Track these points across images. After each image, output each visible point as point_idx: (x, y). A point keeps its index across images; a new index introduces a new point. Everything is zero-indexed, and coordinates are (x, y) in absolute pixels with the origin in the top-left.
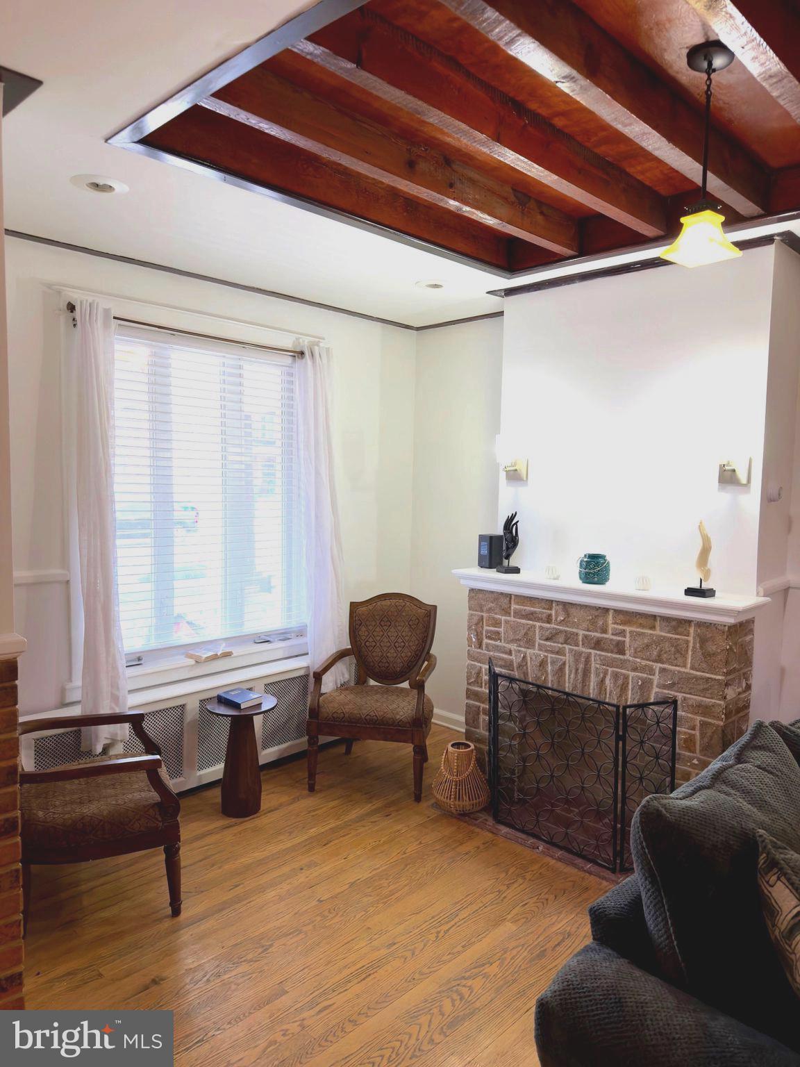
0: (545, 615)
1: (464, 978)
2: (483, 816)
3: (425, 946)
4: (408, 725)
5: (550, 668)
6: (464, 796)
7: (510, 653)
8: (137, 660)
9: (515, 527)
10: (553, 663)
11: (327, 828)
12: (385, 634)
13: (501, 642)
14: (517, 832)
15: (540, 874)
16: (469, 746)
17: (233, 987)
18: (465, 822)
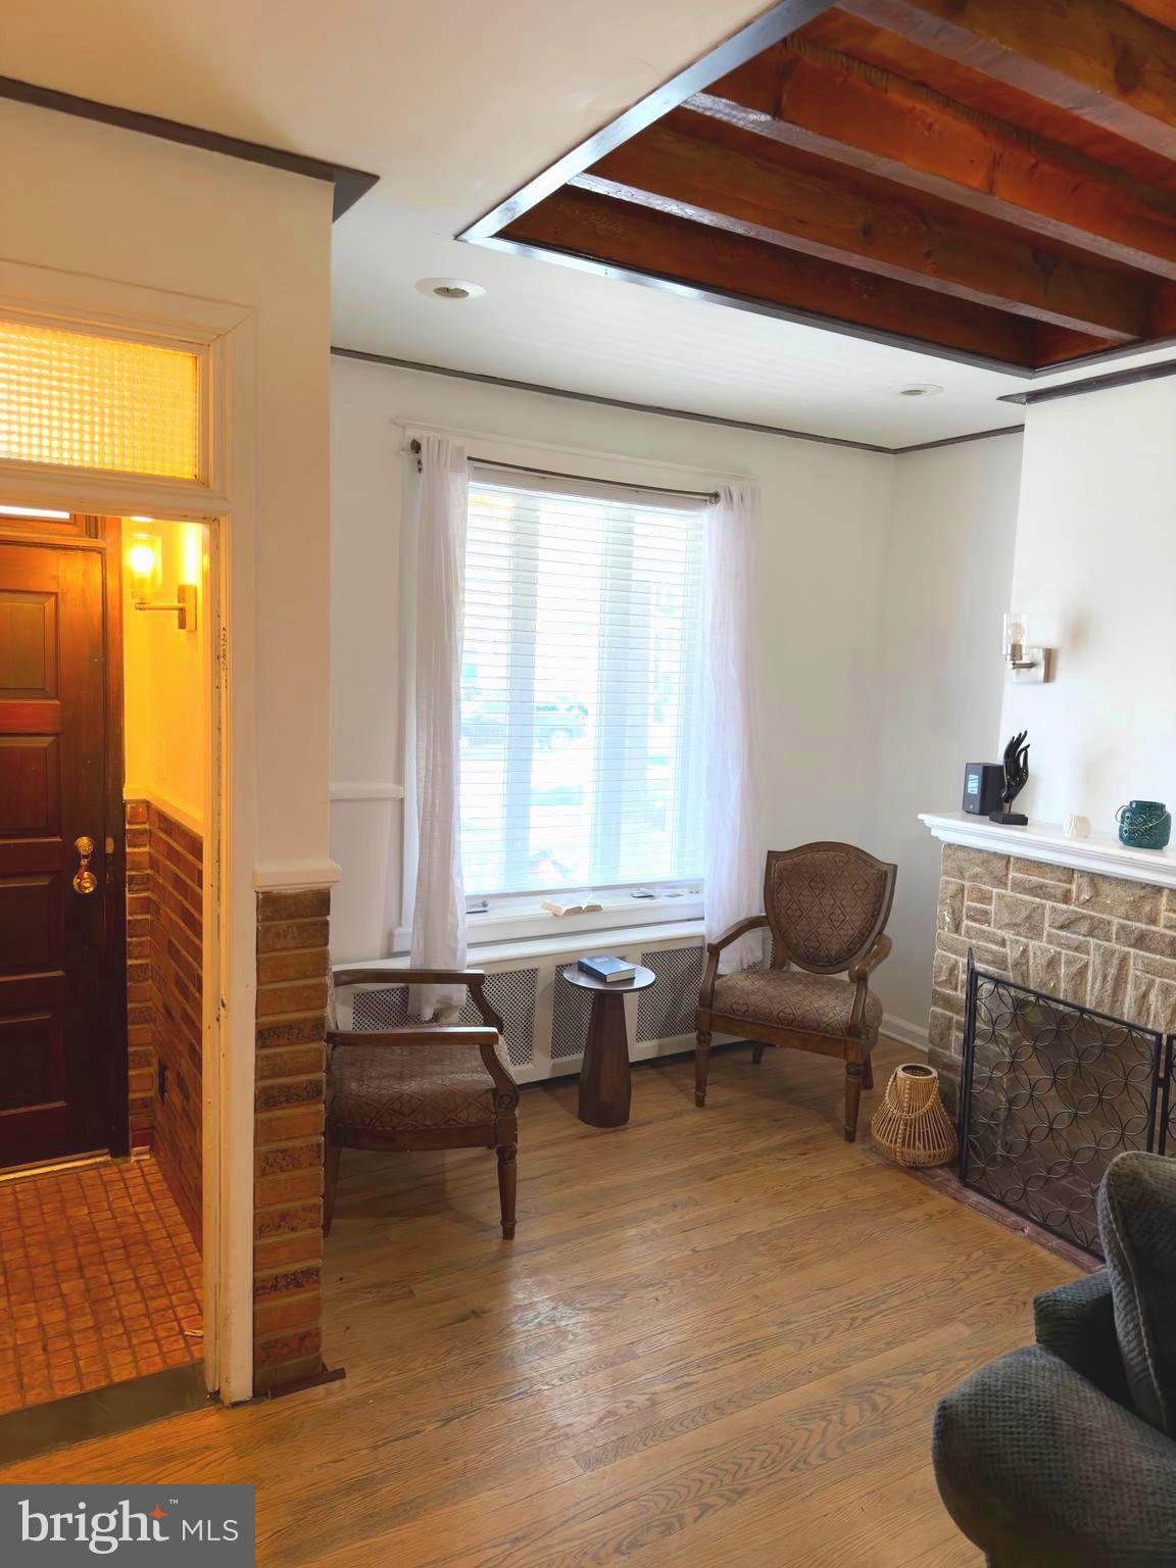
0: (1060, 890)
1: (881, 1384)
2: (943, 1174)
3: (833, 1332)
4: (840, 1033)
5: (1063, 970)
6: (917, 1142)
7: (1003, 943)
8: (481, 905)
9: (1023, 754)
10: (1069, 963)
11: (715, 1158)
12: (817, 900)
13: (989, 925)
14: (993, 1203)
15: (1021, 1266)
16: (931, 1073)
17: (571, 1337)
18: (917, 1179)
